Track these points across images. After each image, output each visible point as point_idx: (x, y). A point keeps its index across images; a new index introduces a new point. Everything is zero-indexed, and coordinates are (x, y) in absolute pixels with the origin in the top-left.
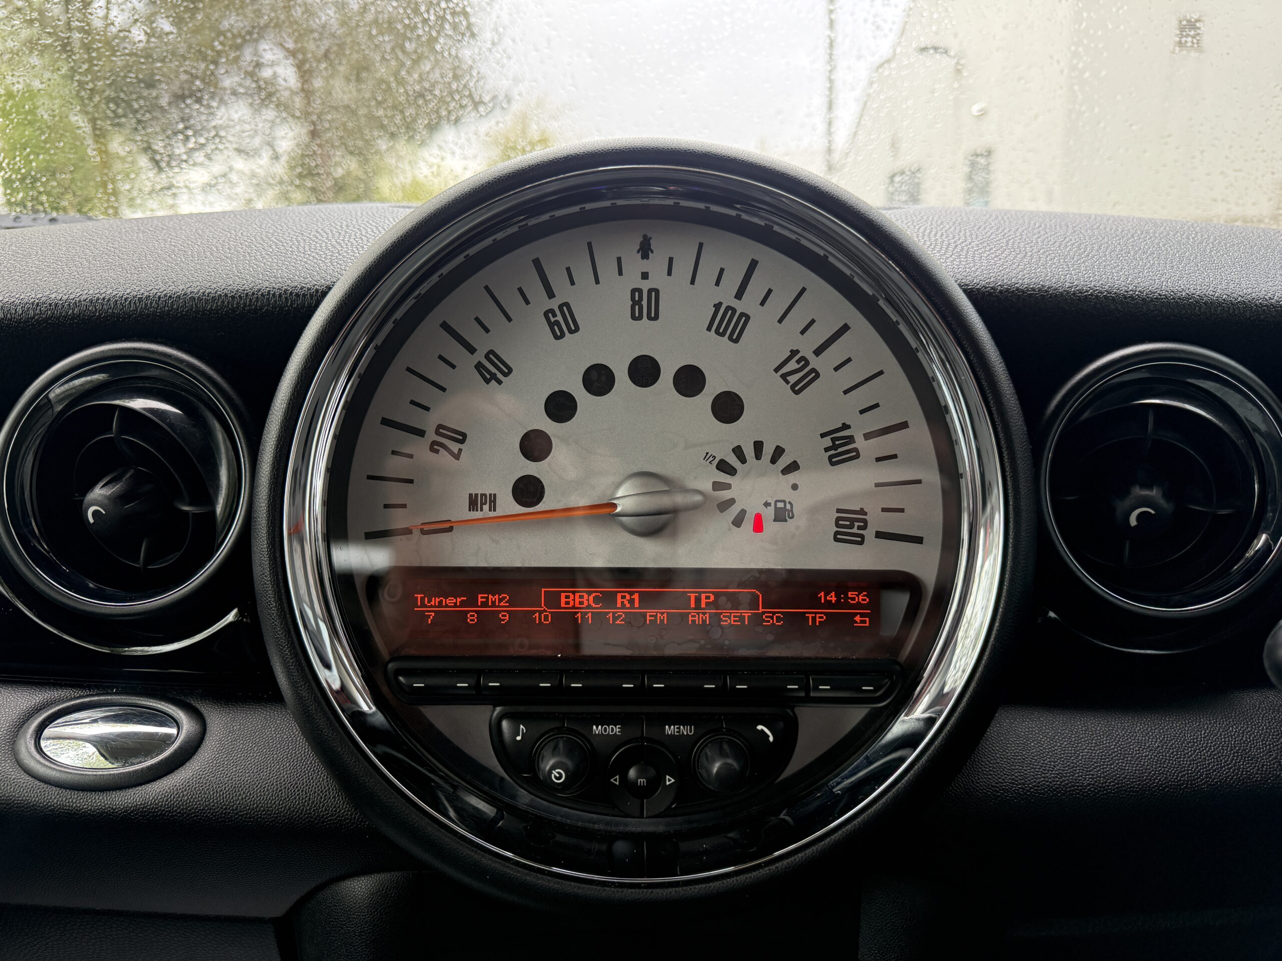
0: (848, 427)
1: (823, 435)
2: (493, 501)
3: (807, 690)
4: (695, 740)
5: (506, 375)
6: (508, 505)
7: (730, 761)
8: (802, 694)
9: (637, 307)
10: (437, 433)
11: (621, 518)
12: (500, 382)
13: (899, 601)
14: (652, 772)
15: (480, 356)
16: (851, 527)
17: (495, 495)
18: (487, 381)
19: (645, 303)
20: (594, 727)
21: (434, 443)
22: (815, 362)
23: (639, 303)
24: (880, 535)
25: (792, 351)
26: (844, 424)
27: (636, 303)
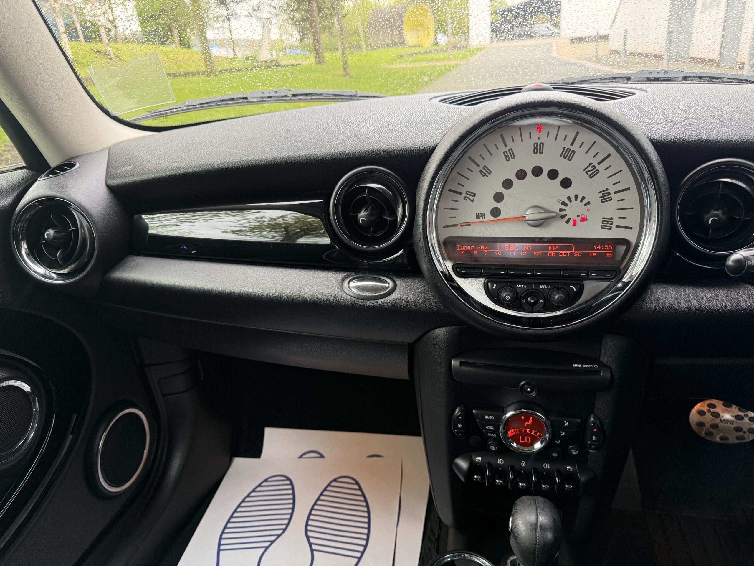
0: (609, 190)
1: (599, 192)
2: (484, 215)
3: (588, 275)
4: (550, 290)
5: (489, 174)
6: (489, 217)
7: (561, 295)
8: (586, 277)
9: (536, 149)
10: (466, 194)
11: (527, 221)
12: (487, 176)
13: (622, 249)
14: (536, 299)
15: (481, 168)
16: (607, 223)
17: (484, 214)
18: (483, 176)
19: (538, 148)
20: (518, 285)
21: (465, 197)
22: (598, 167)
23: (536, 148)
24: (617, 226)
25: (590, 163)
26: (607, 188)
27: (535, 148)
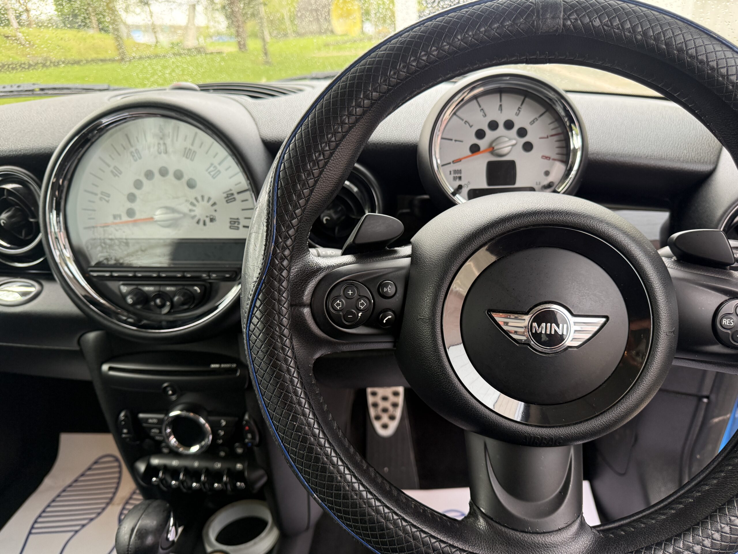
1: (223, 193)
3: (209, 276)
5: (120, 174)
6: (125, 218)
10: (101, 194)
11: (157, 222)
12: (118, 176)
14: (163, 301)
15: (112, 168)
16: (235, 224)
17: (121, 214)
18: (115, 176)
19: (162, 148)
21: (101, 197)
22: (219, 168)
24: (244, 227)
25: (211, 164)
27: (159, 148)
